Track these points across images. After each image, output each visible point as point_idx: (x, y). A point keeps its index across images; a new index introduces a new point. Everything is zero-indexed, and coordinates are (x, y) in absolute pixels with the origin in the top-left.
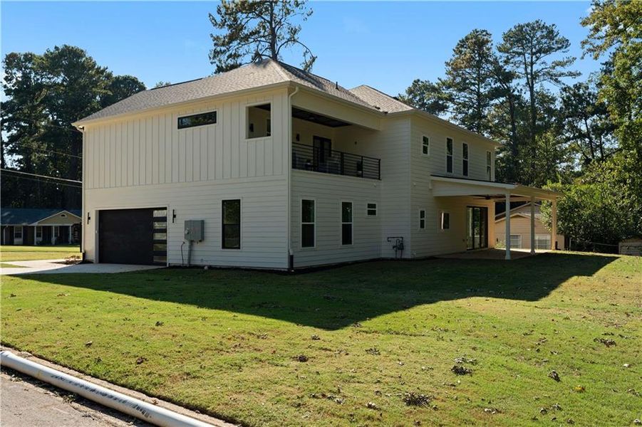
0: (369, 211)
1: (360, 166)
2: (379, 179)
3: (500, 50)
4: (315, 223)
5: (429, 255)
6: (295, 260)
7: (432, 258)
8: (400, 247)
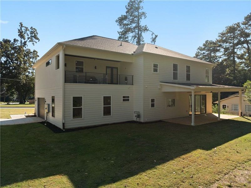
0: (123, 99)
1: (126, 79)
2: (133, 85)
3: (243, 24)
4: (83, 107)
5: (159, 119)
6: (65, 125)
7: (160, 121)
8: (138, 116)
